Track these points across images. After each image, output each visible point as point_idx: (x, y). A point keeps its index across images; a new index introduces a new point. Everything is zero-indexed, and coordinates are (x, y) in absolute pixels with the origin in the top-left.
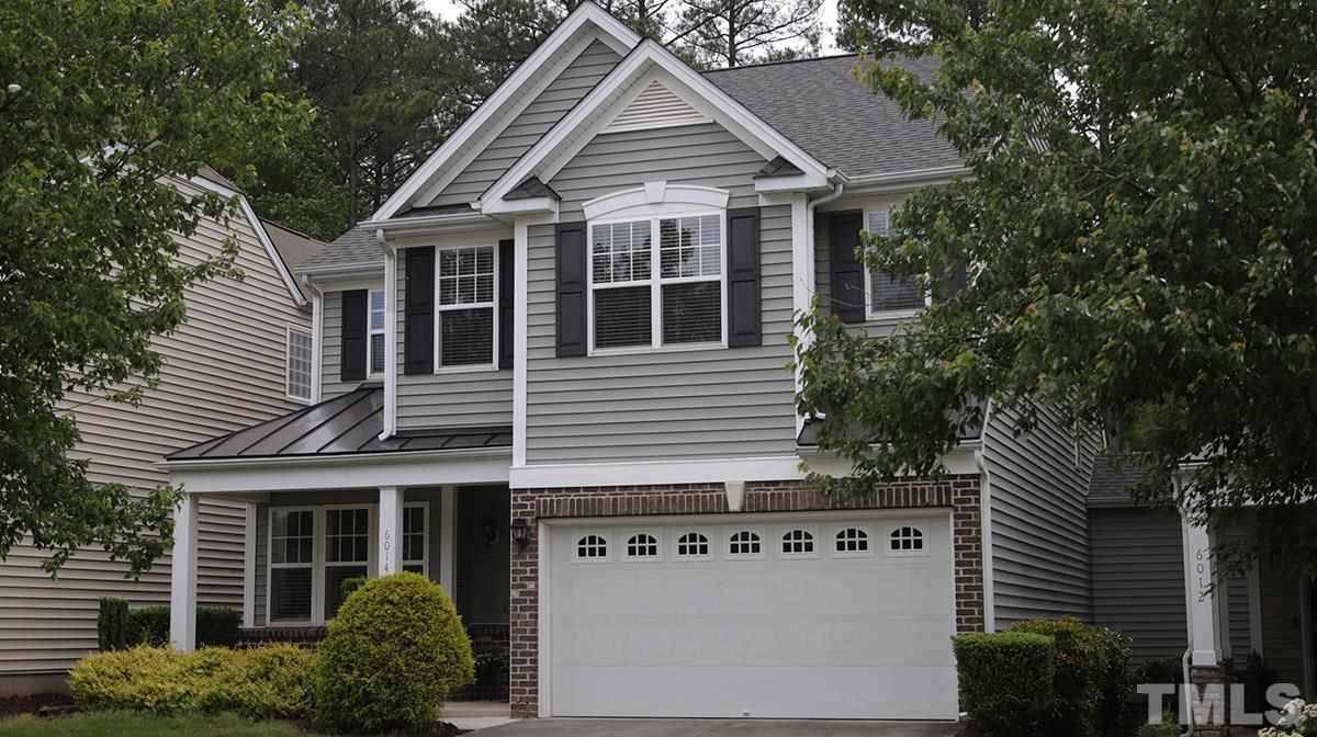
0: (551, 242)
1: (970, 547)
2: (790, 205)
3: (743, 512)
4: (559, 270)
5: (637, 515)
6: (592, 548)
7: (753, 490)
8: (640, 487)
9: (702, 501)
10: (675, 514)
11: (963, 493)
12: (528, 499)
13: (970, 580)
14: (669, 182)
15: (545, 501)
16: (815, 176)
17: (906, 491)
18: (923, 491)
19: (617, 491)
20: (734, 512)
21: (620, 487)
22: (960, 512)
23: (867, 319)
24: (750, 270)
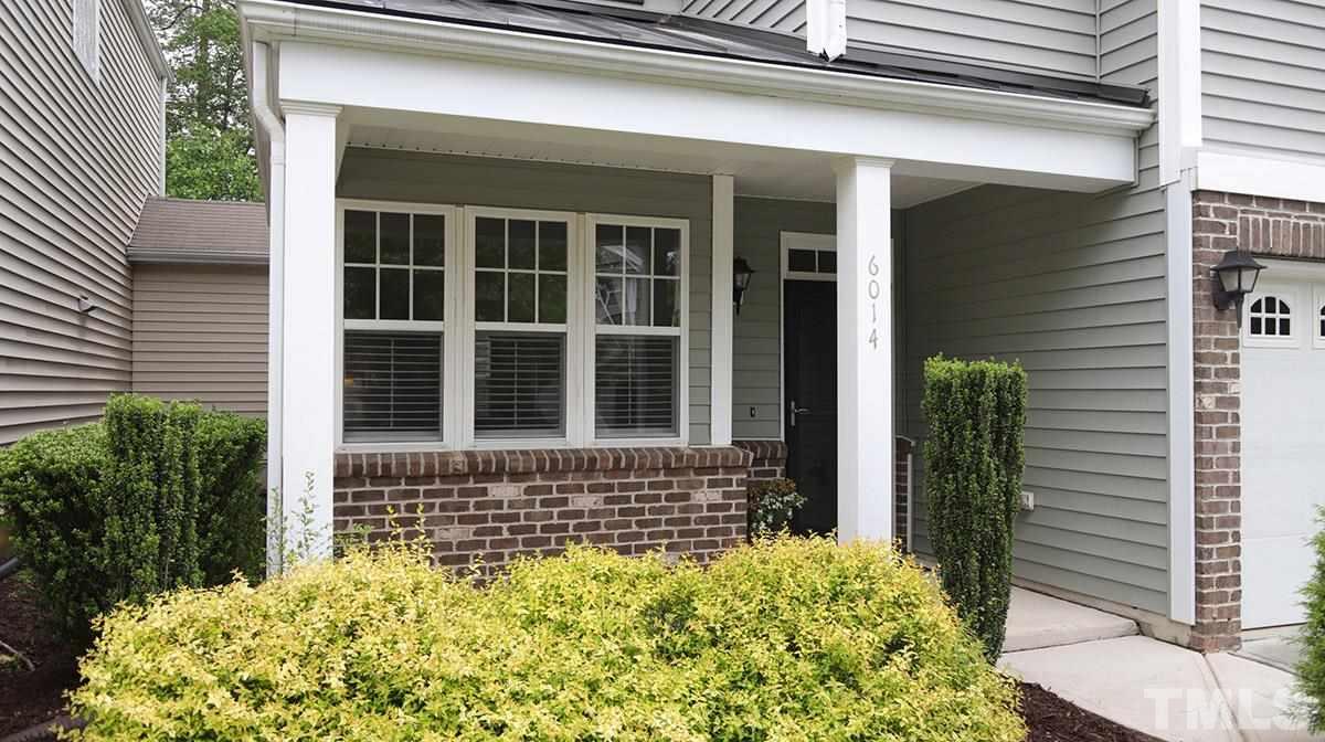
6: (1270, 318)
12: (1225, 214)
15: (1256, 222)
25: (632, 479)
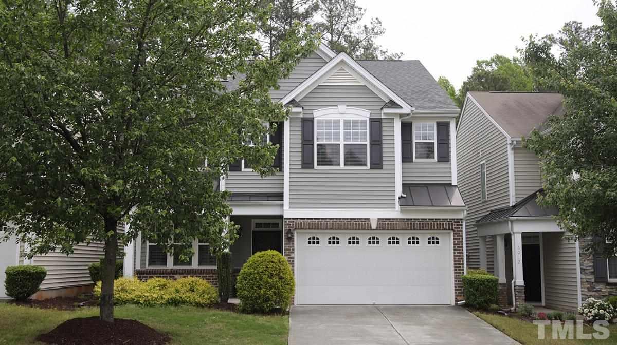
0: (300, 124)
1: (459, 244)
2: (393, 119)
3: (377, 229)
4: (303, 135)
5: (335, 229)
6: (314, 241)
7: (380, 221)
8: (337, 219)
9: (362, 225)
10: (350, 229)
11: (457, 225)
12: (291, 222)
13: (460, 256)
14: (347, 106)
15: (298, 223)
16: (406, 109)
17: (437, 224)
18: (443, 224)
19: (328, 220)
20: (373, 230)
21: (329, 219)
22: (456, 232)
23: (414, 161)
24: (378, 141)
25: (205, 275)
